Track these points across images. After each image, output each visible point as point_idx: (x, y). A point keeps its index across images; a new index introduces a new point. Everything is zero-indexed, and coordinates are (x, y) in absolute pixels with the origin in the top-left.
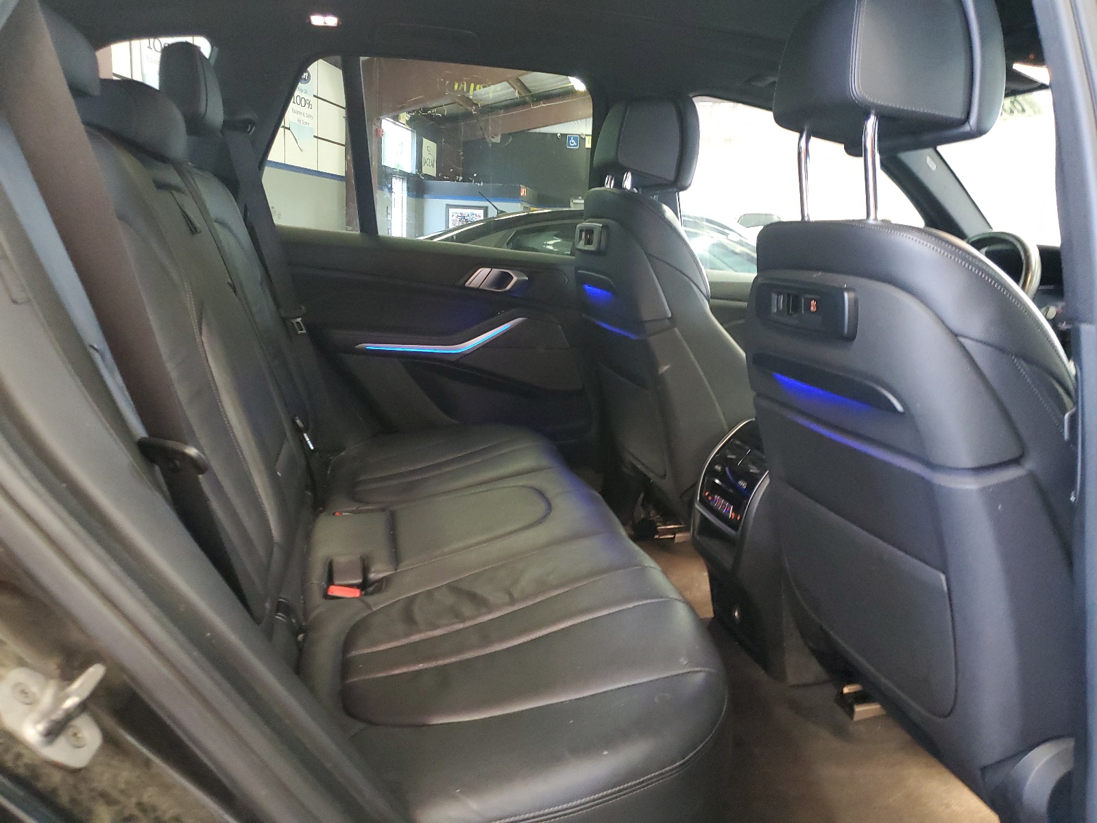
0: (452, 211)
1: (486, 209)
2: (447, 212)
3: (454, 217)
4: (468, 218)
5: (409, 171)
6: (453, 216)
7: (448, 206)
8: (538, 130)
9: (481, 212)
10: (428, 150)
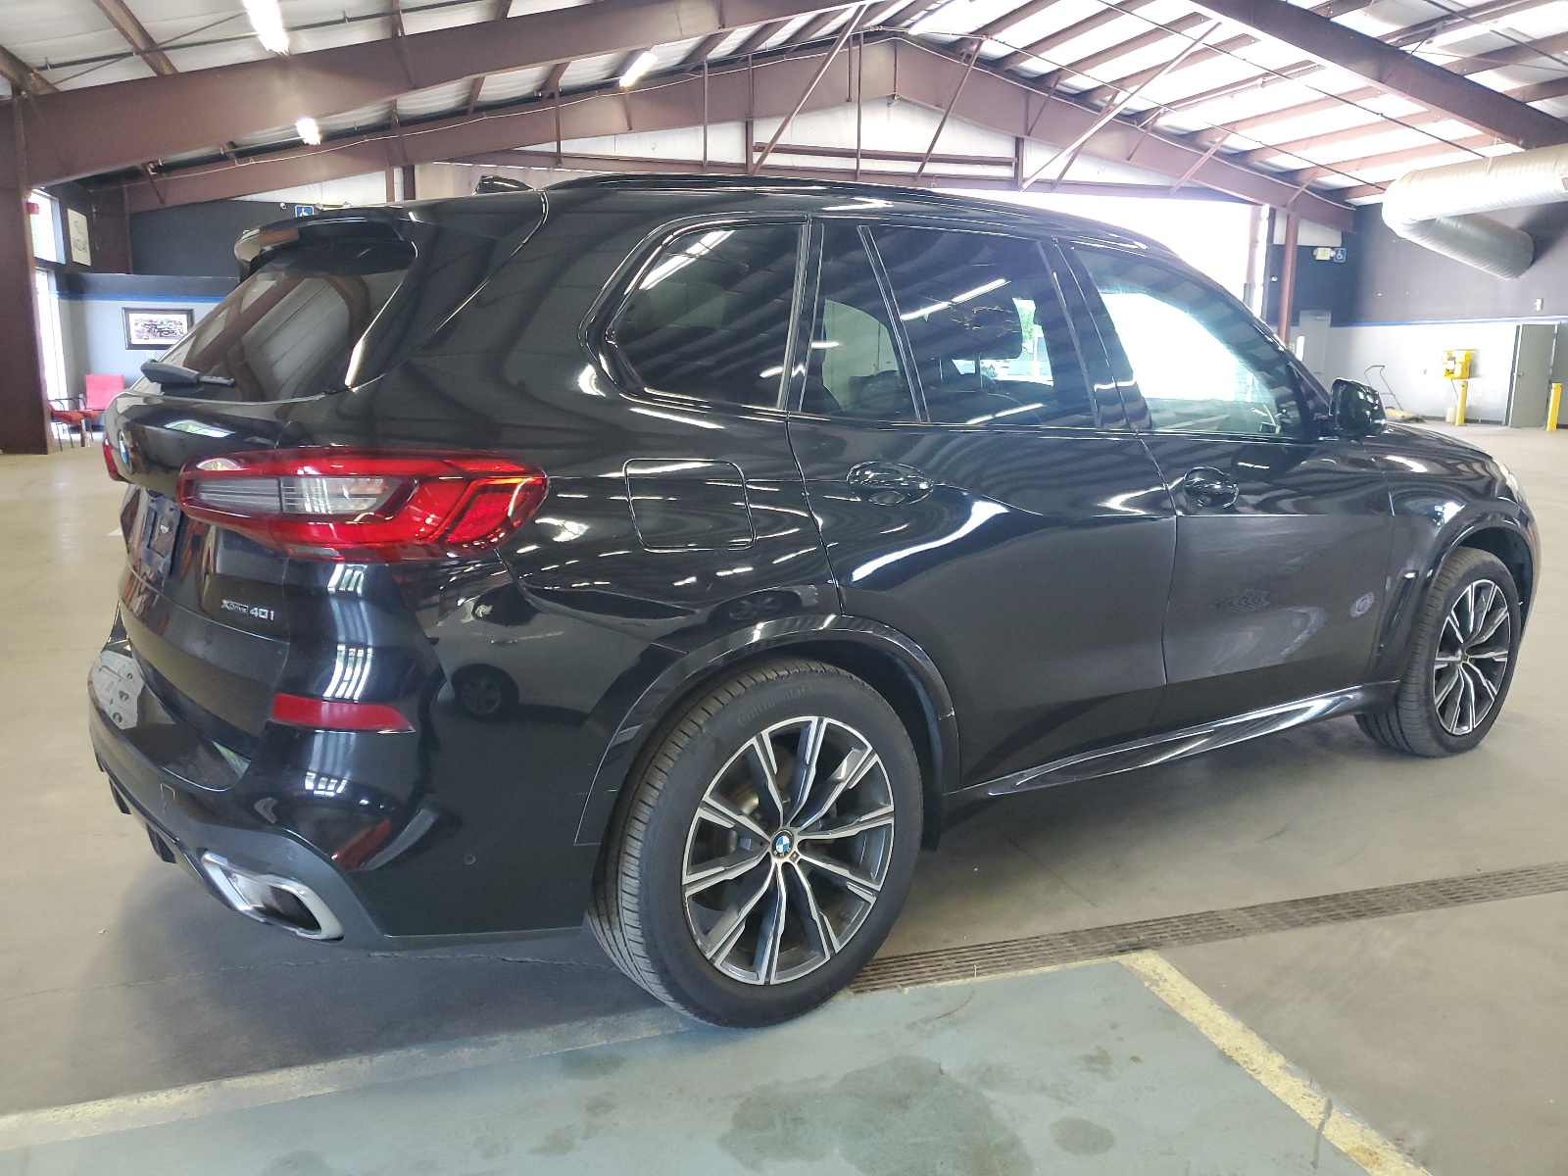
0: (133, 317)
1: (190, 313)
2: (127, 319)
3: (139, 327)
4: (162, 326)
5: (53, 259)
6: (137, 324)
7: (127, 310)
8: (248, 198)
9: (183, 318)
10: (77, 226)
